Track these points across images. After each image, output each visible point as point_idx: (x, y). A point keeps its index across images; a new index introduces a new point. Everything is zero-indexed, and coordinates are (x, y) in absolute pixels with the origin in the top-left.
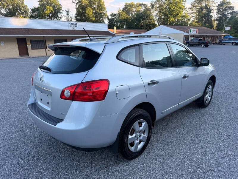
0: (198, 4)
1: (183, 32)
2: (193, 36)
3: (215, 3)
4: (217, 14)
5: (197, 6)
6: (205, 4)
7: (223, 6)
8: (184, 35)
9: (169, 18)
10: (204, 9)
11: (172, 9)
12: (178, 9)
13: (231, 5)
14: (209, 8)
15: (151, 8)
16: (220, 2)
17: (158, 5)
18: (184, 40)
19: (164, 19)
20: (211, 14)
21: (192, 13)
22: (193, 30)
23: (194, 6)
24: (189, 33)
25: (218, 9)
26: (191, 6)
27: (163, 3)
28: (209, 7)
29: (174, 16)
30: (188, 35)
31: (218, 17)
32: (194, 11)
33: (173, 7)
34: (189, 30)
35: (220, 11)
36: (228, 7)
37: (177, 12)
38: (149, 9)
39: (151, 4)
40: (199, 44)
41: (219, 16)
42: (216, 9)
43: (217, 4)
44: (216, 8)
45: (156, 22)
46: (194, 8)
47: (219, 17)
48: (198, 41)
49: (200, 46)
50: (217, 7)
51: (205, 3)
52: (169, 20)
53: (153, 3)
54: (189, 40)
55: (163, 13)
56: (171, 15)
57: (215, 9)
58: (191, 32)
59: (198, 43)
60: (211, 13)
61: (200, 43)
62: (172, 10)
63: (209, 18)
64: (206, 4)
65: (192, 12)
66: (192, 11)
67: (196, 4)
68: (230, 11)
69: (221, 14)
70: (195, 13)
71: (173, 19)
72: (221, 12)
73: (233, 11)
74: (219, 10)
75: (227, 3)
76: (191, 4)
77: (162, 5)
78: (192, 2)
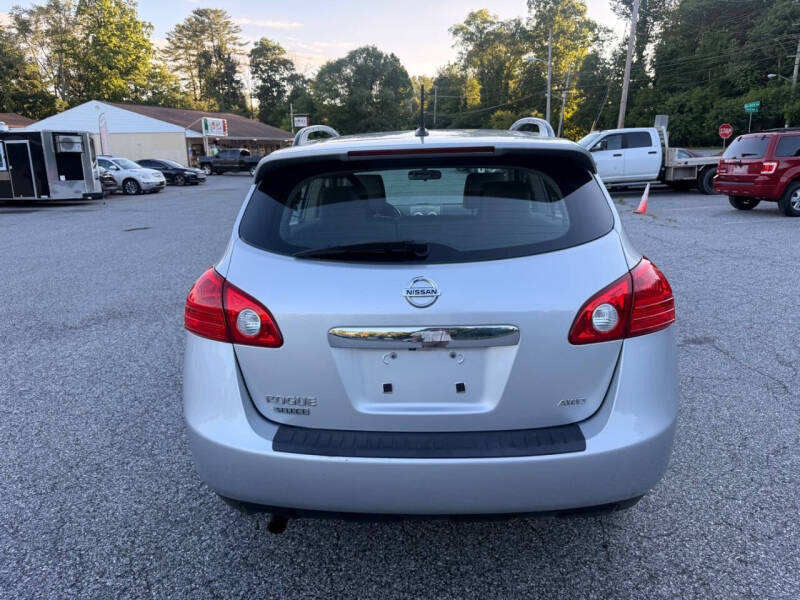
0: (190, 42)
1: (182, 129)
2: (214, 142)
3: (241, 45)
4: (253, 78)
5: (187, 48)
6: (211, 44)
7: (265, 56)
8: (188, 139)
9: (103, 76)
10: (214, 60)
11: (111, 45)
12: (130, 49)
13: (285, 57)
14: (229, 58)
15: (14, 31)
16: (256, 44)
17: (44, 27)
18: (191, 155)
19: (80, 78)
20: (237, 77)
21: (178, 69)
22: (213, 123)
23: (179, 47)
24: (201, 132)
25: (252, 61)
26: (167, 44)
27: (67, 20)
28: (229, 54)
29: (121, 73)
30: (201, 139)
31: (258, 87)
32: (181, 62)
33: (115, 40)
34: (200, 122)
35: (261, 70)
36: (279, 59)
37: (130, 59)
38: (10, 34)
39: (17, 18)
40: (243, 166)
41: (260, 83)
42: (249, 63)
43: (248, 49)
44: (248, 60)
45: (51, 89)
46: (181, 51)
47: (262, 88)
48: (238, 157)
49: (248, 173)
50: (250, 56)
51: (212, 41)
52: (107, 86)
53: (25, 16)
54: (208, 155)
55: (75, 56)
56: (111, 68)
57: (245, 64)
58: (206, 128)
59: (241, 162)
60: (235, 72)
61: (245, 163)
62: (110, 50)
63: (233, 88)
64: (216, 44)
65: (177, 64)
66: (174, 60)
67: (185, 41)
68: (286, 74)
69: (264, 81)
70: (189, 68)
71: (119, 82)
72: (263, 72)
73: (294, 73)
74: (255, 67)
75: (274, 48)
76: (168, 39)
77: (63, 26)
78: (168, 31)
